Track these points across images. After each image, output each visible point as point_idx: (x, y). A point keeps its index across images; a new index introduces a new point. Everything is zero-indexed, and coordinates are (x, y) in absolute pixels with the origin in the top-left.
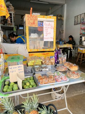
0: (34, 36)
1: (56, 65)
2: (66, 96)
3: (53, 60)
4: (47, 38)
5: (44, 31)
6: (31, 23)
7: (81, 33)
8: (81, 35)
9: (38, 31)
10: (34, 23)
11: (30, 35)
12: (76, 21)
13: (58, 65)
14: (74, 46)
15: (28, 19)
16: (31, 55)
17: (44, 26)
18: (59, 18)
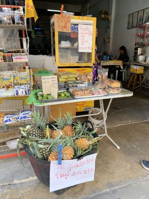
0: (66, 44)
1: (94, 83)
2: (107, 126)
3: (91, 77)
4: (83, 48)
5: (79, 38)
6: (62, 27)
7: (137, 42)
8: (137, 46)
9: (71, 37)
10: (65, 27)
11: (60, 43)
12: (131, 23)
13: (96, 82)
14: (125, 63)
15: (58, 21)
16: (62, 71)
17: (80, 31)
18: (103, 16)
